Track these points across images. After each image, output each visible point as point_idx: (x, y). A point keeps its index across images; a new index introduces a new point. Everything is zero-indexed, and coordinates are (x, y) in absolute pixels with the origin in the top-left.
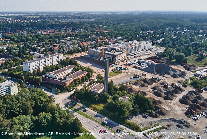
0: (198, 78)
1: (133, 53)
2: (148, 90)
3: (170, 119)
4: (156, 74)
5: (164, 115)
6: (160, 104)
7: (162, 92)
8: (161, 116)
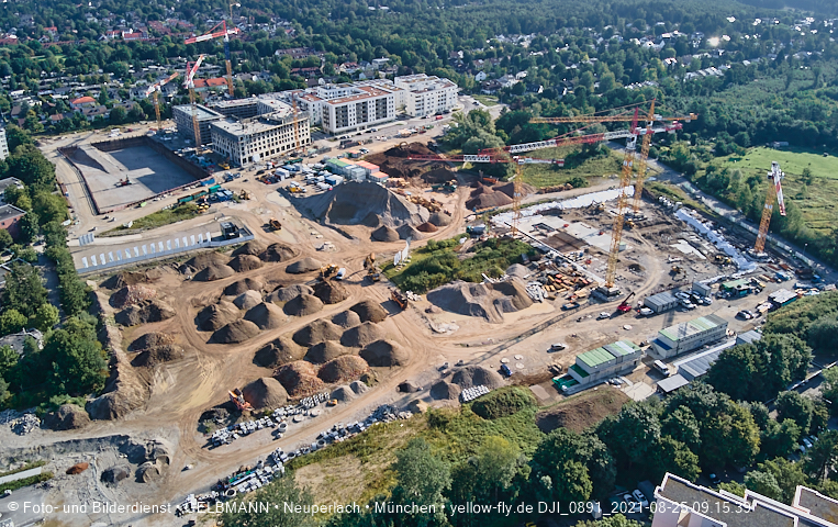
0: (467, 243)
1: (355, 130)
2: (199, 297)
3: (114, 437)
4: (327, 222)
5: (109, 418)
6: (159, 365)
7: (240, 307)
8: (91, 425)
